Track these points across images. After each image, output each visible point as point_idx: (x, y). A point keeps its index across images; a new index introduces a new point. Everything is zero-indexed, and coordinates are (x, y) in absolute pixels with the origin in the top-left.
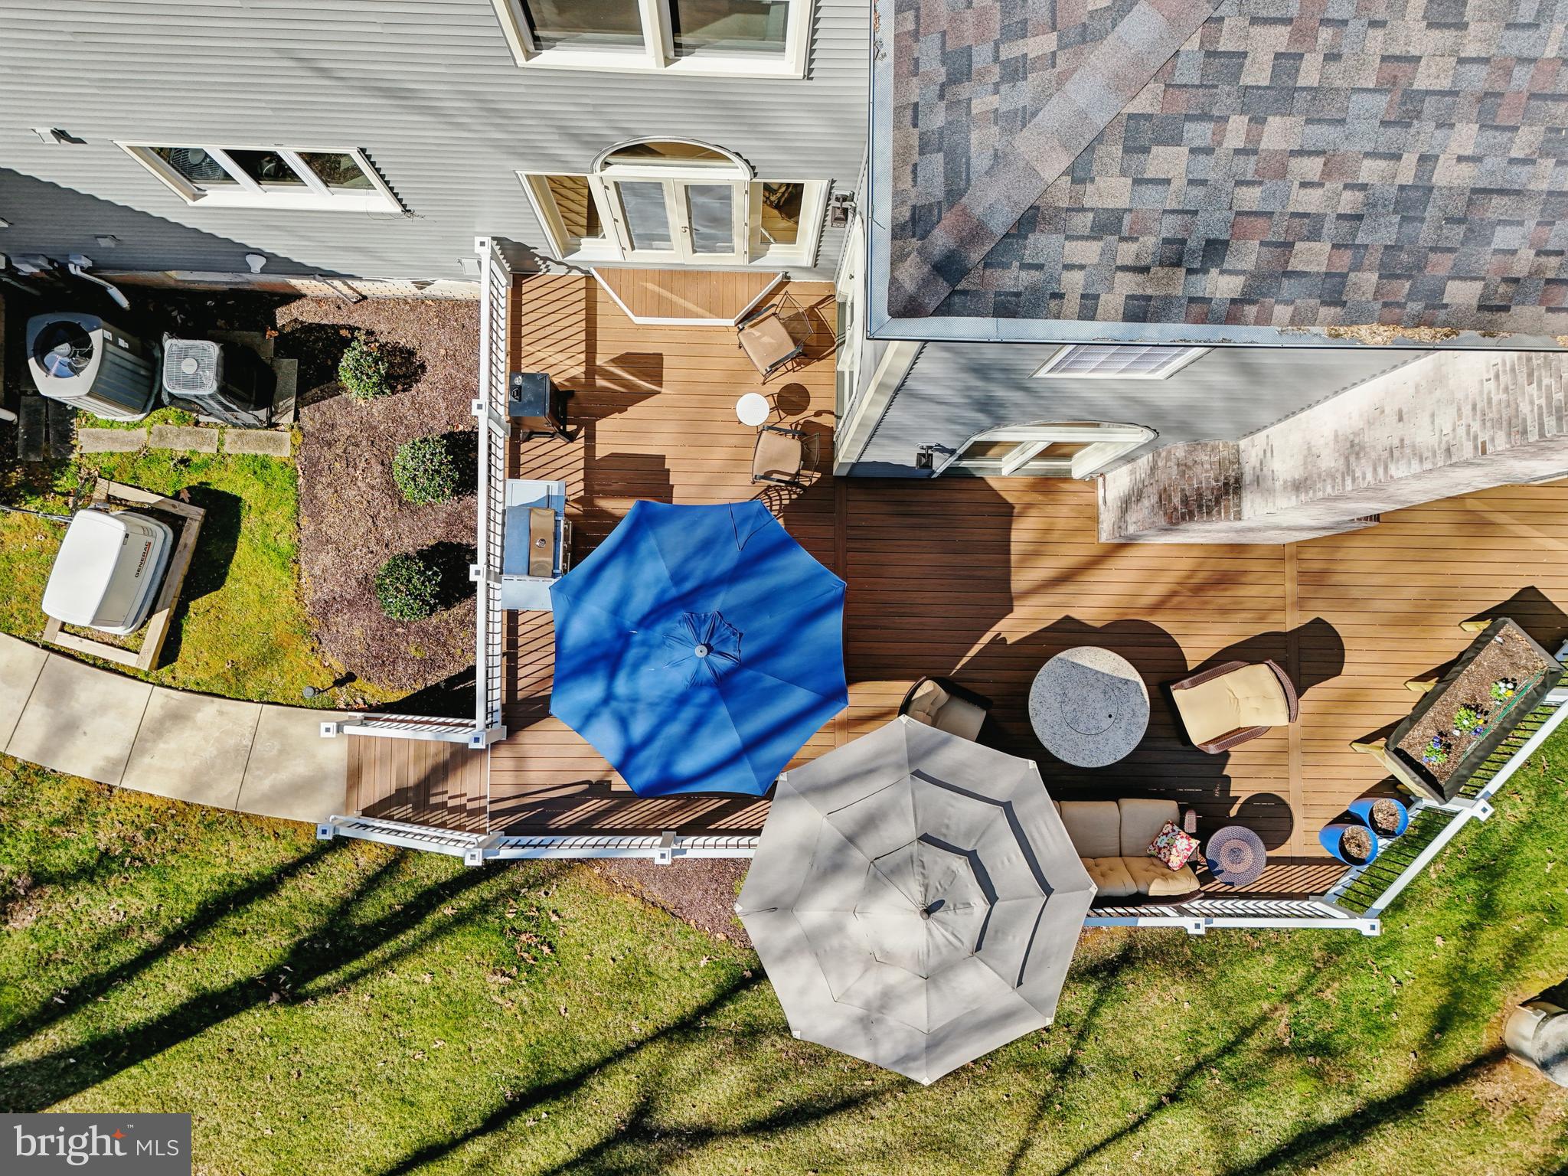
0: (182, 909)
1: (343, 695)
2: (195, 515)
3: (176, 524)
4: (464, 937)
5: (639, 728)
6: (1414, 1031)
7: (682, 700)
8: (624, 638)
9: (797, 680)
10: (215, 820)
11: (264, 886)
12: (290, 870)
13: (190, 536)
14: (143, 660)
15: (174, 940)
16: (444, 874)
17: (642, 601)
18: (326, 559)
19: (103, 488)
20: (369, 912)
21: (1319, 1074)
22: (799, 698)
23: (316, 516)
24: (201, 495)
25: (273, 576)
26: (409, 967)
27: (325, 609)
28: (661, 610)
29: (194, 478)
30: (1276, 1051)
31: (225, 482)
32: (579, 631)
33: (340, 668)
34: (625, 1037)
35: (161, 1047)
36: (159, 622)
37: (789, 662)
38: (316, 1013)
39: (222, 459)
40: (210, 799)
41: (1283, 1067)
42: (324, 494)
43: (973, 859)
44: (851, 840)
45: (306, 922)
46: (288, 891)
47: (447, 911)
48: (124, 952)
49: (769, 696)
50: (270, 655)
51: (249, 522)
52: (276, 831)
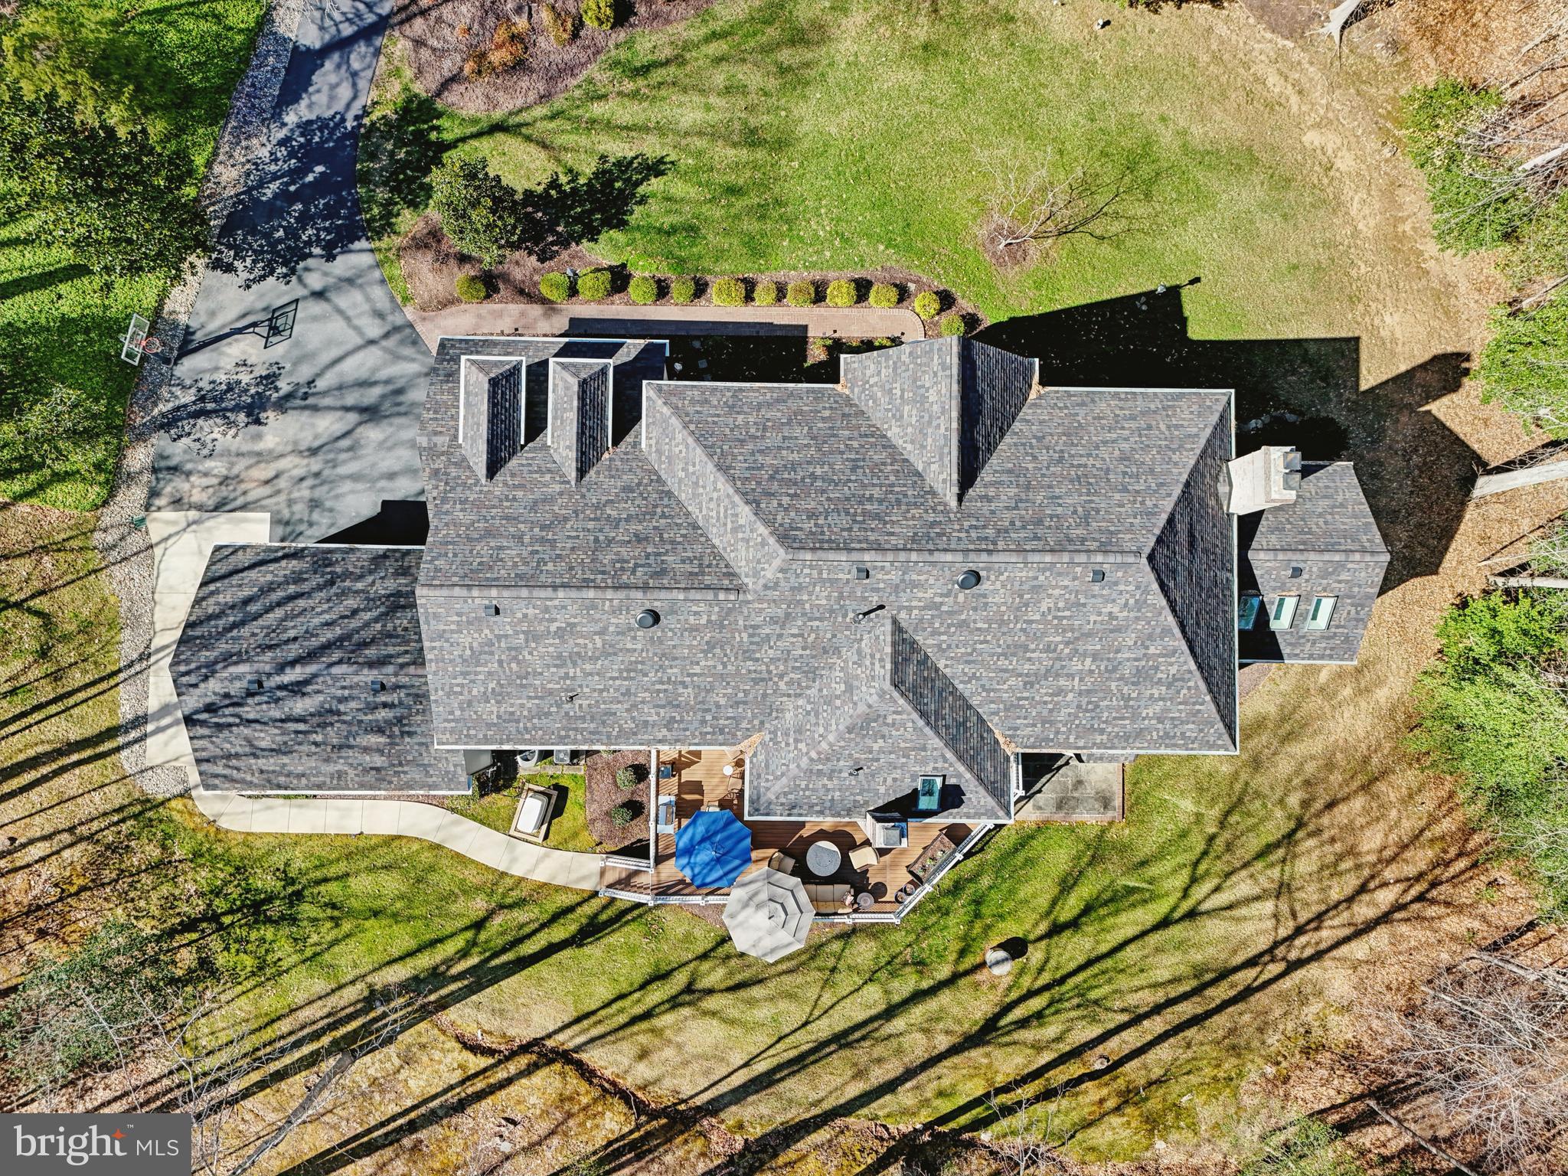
0: (545, 917)
1: (598, 849)
2: (555, 793)
3: (549, 796)
4: (633, 926)
5: (697, 870)
6: (952, 957)
7: (707, 864)
8: (693, 847)
9: (736, 858)
10: (558, 889)
11: (571, 909)
12: (579, 904)
13: (553, 801)
14: (540, 840)
15: (543, 926)
16: (628, 904)
17: (698, 838)
18: (595, 806)
19: (527, 785)
20: (604, 917)
21: (921, 972)
22: (737, 862)
23: (591, 793)
24: (556, 787)
25: (577, 810)
26: (617, 935)
27: (593, 821)
28: (703, 840)
29: (554, 782)
30: (905, 964)
31: (563, 782)
32: (681, 845)
33: (598, 840)
34: (686, 959)
35: (537, 961)
36: (545, 827)
37: (734, 853)
38: (587, 950)
39: (562, 775)
40: (555, 883)
41: (908, 969)
42: (594, 786)
43: (782, 905)
44: (750, 899)
45: (584, 921)
46: (579, 910)
47: (629, 917)
48: (527, 930)
49: (729, 862)
50: (575, 835)
51: (571, 795)
52: (577, 892)
